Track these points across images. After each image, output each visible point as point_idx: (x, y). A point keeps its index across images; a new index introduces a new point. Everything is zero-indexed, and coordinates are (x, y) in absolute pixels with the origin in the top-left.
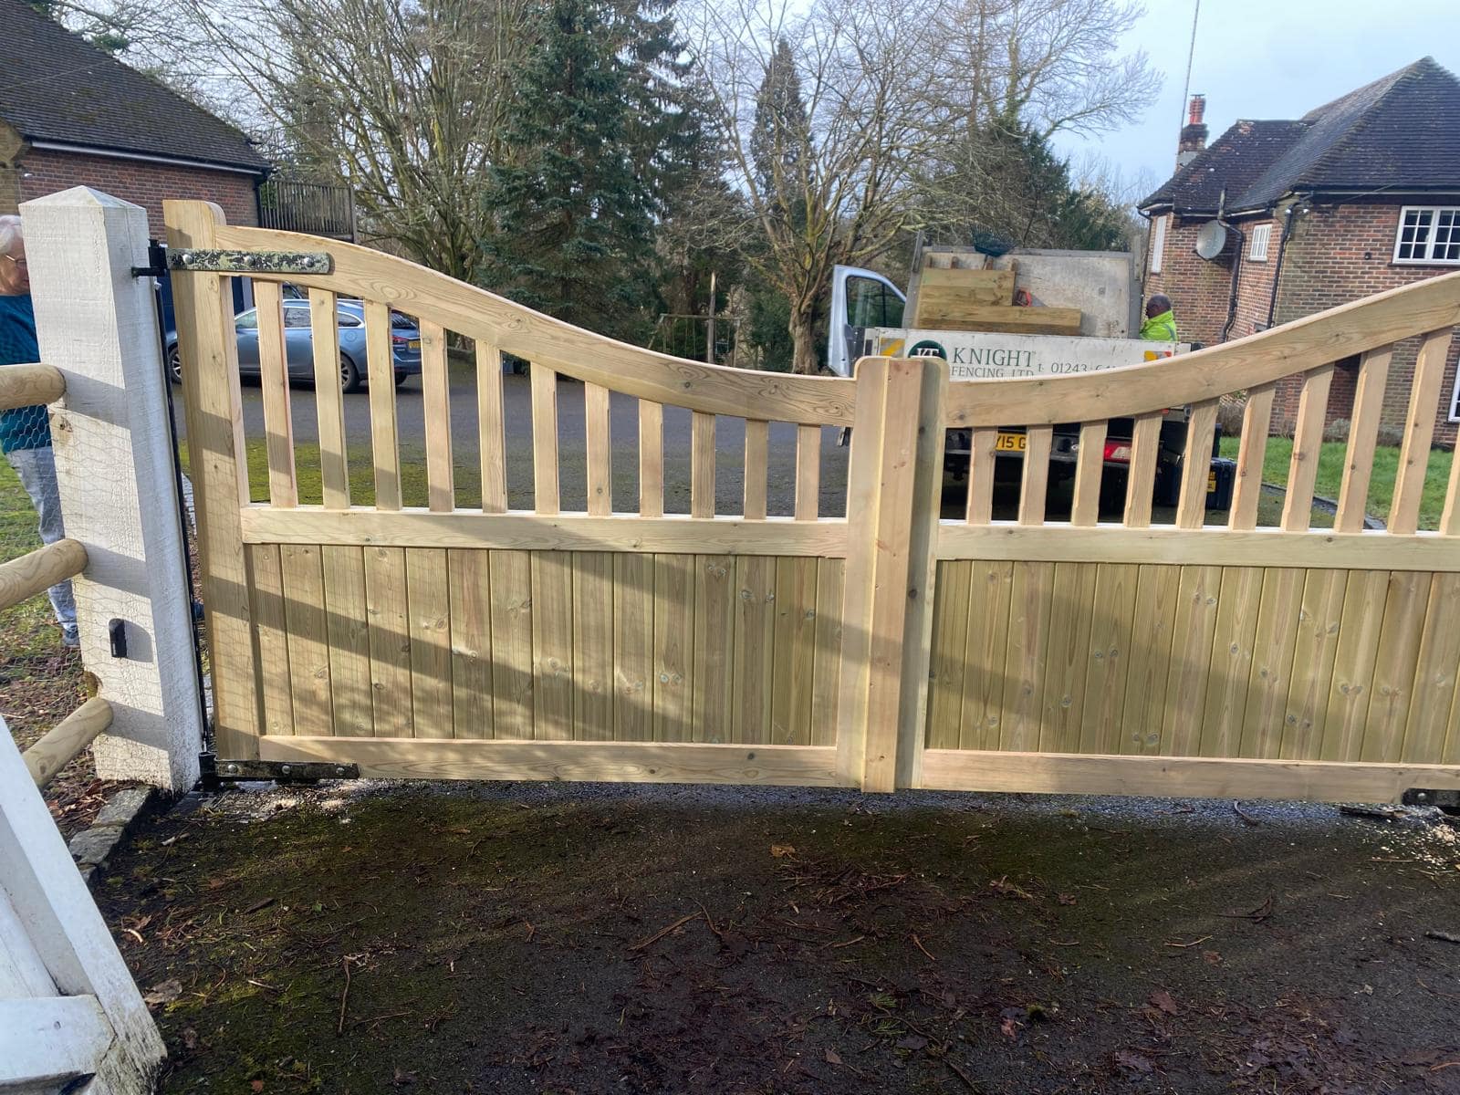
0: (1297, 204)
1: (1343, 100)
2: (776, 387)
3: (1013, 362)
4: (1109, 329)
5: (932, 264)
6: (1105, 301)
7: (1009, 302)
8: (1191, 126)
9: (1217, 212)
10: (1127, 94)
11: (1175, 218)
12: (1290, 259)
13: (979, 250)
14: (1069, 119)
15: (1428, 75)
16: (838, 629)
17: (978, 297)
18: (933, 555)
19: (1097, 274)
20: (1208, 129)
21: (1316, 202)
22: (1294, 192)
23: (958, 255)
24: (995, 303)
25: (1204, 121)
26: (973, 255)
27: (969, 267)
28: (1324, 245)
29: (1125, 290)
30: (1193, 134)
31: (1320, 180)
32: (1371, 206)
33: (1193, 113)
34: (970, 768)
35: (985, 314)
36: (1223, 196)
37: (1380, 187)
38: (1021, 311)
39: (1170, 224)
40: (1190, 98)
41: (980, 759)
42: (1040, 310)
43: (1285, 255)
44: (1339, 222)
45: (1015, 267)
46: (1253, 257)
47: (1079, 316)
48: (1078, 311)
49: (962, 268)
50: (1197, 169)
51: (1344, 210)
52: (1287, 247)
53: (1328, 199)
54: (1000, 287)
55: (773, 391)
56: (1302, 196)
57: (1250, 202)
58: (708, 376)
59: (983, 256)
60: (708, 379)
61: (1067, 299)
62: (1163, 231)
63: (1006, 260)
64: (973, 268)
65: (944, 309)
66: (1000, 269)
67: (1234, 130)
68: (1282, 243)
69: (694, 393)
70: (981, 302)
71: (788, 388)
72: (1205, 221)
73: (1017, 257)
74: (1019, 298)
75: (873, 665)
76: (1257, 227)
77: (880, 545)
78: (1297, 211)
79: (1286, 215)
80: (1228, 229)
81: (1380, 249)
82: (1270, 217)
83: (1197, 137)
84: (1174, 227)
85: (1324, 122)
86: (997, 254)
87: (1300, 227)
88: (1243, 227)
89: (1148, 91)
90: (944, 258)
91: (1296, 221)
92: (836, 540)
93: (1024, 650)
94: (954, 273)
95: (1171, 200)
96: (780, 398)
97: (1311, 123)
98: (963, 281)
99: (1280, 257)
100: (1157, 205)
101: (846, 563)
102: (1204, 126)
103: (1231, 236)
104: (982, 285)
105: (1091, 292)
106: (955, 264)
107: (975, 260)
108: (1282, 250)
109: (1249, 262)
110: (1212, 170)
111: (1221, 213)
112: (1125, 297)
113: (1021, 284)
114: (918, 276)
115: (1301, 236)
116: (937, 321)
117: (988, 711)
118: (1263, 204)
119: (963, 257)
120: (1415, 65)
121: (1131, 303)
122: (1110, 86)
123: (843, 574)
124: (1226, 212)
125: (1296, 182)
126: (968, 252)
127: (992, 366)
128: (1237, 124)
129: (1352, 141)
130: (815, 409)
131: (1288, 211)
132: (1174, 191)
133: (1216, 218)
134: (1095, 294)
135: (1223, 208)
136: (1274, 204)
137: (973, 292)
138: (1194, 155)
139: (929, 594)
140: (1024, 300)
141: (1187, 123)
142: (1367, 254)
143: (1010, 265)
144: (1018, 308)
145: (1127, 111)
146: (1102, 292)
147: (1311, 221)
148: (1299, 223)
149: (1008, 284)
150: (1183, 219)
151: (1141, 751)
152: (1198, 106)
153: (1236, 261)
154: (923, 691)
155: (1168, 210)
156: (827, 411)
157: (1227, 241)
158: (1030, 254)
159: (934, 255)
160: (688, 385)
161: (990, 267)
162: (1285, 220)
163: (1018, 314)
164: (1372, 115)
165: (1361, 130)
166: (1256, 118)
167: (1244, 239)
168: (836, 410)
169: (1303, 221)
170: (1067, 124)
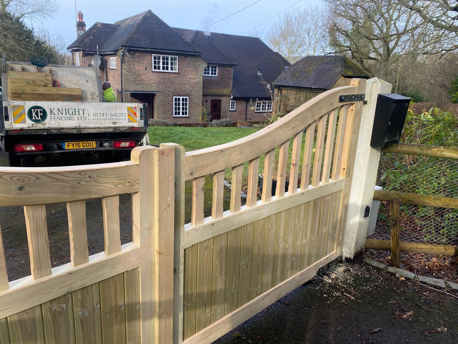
0: (123, 51)
1: (127, 19)
2: (90, 177)
3: (77, 113)
4: (92, 95)
5: (12, 69)
6: (89, 85)
7: (51, 86)
8: (79, 22)
9: (97, 52)
10: (47, 7)
11: (83, 53)
12: (124, 69)
13: (34, 64)
14: (27, 14)
15: (151, 15)
16: (139, 306)
17: (37, 83)
18: (182, 247)
19: (85, 75)
20: (85, 23)
21: (129, 51)
22: (122, 47)
23: (24, 66)
24: (45, 86)
25: (84, 21)
26: (31, 66)
27: (30, 71)
28: (133, 64)
29: (96, 80)
30: (81, 25)
31: (129, 45)
32: (144, 53)
33: (79, 17)
34: (202, 339)
35: (42, 90)
36: (97, 47)
37: (149, 48)
38: (57, 89)
39: (81, 55)
40: (78, 12)
41: (205, 333)
42: (65, 89)
43: (123, 67)
44: (136, 58)
45: (51, 71)
46: (111, 68)
47: (80, 91)
48: (80, 89)
49: (26, 71)
50: (86, 37)
51: (137, 54)
52: (123, 65)
53: (133, 50)
54: (46, 79)
55: (88, 180)
56: (125, 49)
57: (108, 50)
58: (38, 179)
59: (36, 67)
60: (38, 181)
61: (74, 84)
62: (79, 57)
63: (46, 68)
64: (32, 71)
65: (22, 88)
66: (44, 72)
67: (96, 25)
68: (121, 64)
69: (28, 193)
70: (39, 85)
71: (98, 176)
72: (93, 55)
73: (50, 67)
74: (55, 84)
75: (160, 317)
76: (110, 58)
77: (160, 253)
78: (124, 54)
79: (121, 55)
80: (101, 58)
81: (149, 67)
82: (116, 55)
83: (82, 26)
84: (83, 56)
85: (123, 25)
86: (42, 66)
87: (126, 59)
88: (106, 58)
89: (55, 7)
90: (18, 67)
91: (124, 57)
92: (134, 259)
93: (219, 276)
94: (23, 73)
95: (80, 47)
96: (94, 183)
97: (118, 26)
98: (28, 77)
99: (121, 68)
100: (74, 48)
101: (140, 269)
102: (84, 23)
103: (102, 60)
104: (38, 78)
105: (82, 81)
106: (23, 70)
107: (33, 68)
108: (122, 66)
109: (110, 69)
110: (92, 37)
111: (98, 52)
112: (96, 83)
113: (55, 78)
114: (6, 74)
115: (126, 62)
116: (20, 93)
117: (206, 310)
118: (113, 51)
119: (26, 67)
120: (147, 12)
121: (98, 86)
122: (41, 4)
123: (139, 275)
124: (99, 52)
125: (122, 44)
126: (29, 64)
127: (68, 115)
128: (96, 23)
129: (135, 33)
130: (116, 186)
131: (122, 53)
132: (80, 44)
133: (97, 54)
134: (85, 83)
135: (98, 51)
136: (117, 51)
137: (34, 81)
138: (83, 32)
139: (182, 268)
140: (57, 84)
141: (78, 21)
142: (145, 68)
143: (48, 71)
144: (55, 88)
145: (49, 14)
146: (87, 81)
147: (128, 57)
148: (125, 57)
149: (49, 78)
150: (85, 54)
151: (257, 296)
152: (81, 16)
153: (105, 69)
154: (181, 316)
155: (80, 50)
156: (123, 185)
157: (101, 62)
158: (56, 67)
159: (12, 65)
160: (21, 188)
161: (40, 71)
162: (121, 56)
163: (56, 90)
164: (139, 25)
165: (137, 30)
166: (102, 22)
167: (107, 62)
168: (129, 184)
169: (126, 57)
170: (26, 15)
